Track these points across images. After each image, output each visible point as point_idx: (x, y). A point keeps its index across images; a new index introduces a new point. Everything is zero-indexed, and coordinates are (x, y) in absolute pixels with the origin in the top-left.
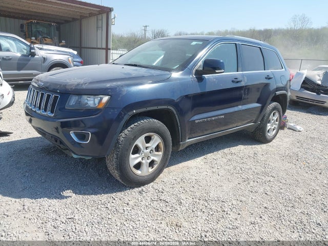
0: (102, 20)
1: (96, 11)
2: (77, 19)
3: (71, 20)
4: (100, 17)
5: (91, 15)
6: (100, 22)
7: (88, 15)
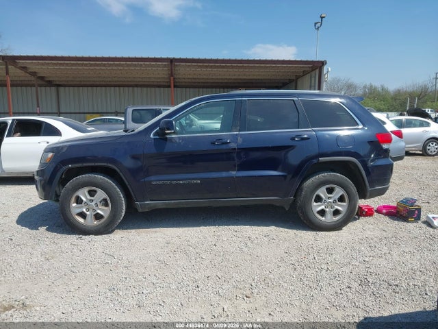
0: (315, 77)
1: (309, 67)
2: (293, 80)
3: (287, 81)
4: (313, 73)
5: (305, 73)
6: (313, 79)
7: (302, 74)
